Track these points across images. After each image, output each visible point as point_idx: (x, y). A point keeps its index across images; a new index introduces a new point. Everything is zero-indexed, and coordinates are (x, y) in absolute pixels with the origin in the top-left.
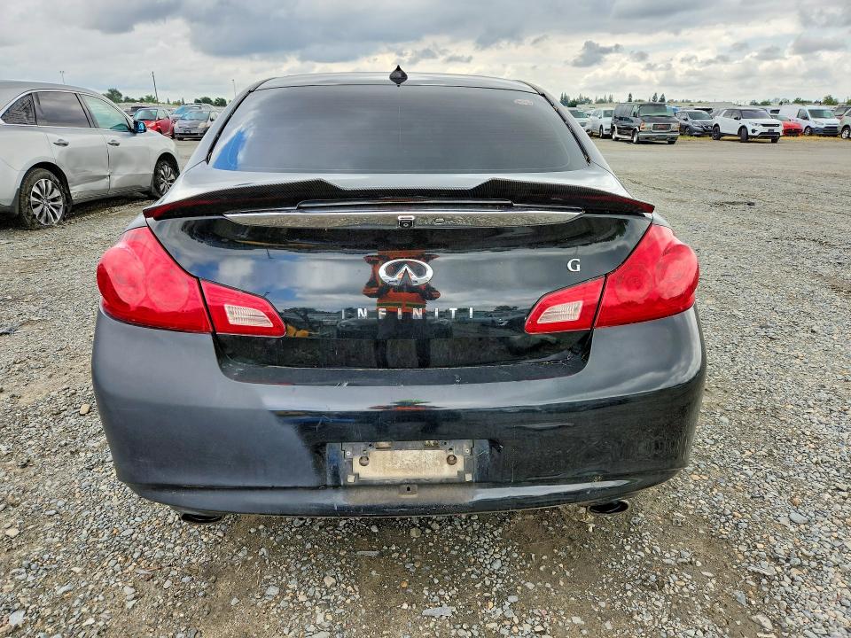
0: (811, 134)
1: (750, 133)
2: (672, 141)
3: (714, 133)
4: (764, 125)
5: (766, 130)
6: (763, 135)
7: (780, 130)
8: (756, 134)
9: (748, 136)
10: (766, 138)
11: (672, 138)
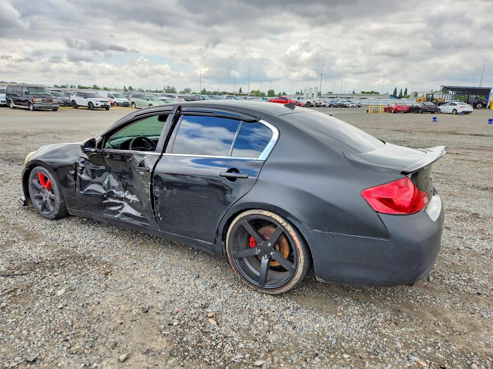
0: (117, 105)
1: (95, 106)
2: (55, 110)
3: (74, 105)
4: (101, 101)
5: (103, 104)
6: (103, 107)
7: (109, 104)
8: (99, 106)
9: (94, 107)
10: (103, 108)
11: (56, 108)
